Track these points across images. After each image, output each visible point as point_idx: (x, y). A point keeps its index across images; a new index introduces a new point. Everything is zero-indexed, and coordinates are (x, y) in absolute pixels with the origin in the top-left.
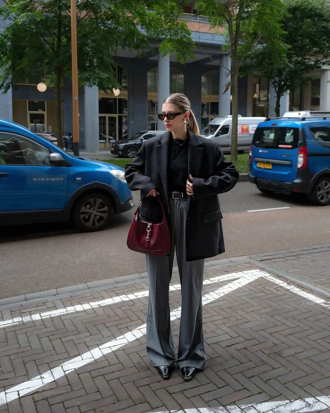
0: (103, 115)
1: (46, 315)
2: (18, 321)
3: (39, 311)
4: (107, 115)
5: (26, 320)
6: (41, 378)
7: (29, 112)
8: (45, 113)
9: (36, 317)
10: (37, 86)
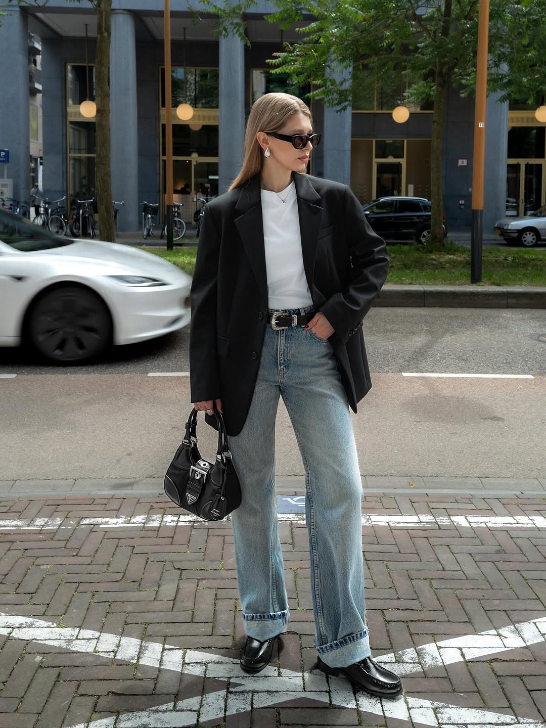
0: (513, 161)
1: (478, 520)
2: (427, 521)
3: (466, 513)
4: (523, 162)
5: (443, 522)
6: (499, 635)
7: (376, 161)
8: (403, 161)
9: (460, 520)
10: (392, 113)
